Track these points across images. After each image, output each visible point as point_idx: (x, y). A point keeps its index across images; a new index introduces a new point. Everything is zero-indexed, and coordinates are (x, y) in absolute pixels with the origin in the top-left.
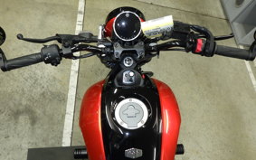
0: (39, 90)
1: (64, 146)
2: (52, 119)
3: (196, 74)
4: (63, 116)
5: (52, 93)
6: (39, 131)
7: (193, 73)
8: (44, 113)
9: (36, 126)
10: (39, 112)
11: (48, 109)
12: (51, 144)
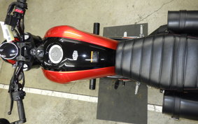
0: (62, 117)
1: (97, 101)
2: (80, 109)
3: (62, 8)
4: (79, 101)
5: (65, 109)
6: (87, 117)
7: (61, 11)
8: (76, 113)
9: (83, 119)
10: (75, 117)
11: (74, 111)
12: (95, 110)
